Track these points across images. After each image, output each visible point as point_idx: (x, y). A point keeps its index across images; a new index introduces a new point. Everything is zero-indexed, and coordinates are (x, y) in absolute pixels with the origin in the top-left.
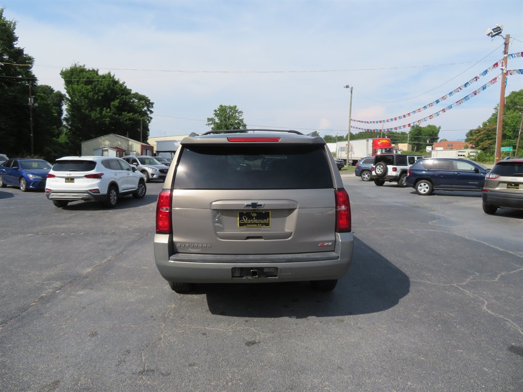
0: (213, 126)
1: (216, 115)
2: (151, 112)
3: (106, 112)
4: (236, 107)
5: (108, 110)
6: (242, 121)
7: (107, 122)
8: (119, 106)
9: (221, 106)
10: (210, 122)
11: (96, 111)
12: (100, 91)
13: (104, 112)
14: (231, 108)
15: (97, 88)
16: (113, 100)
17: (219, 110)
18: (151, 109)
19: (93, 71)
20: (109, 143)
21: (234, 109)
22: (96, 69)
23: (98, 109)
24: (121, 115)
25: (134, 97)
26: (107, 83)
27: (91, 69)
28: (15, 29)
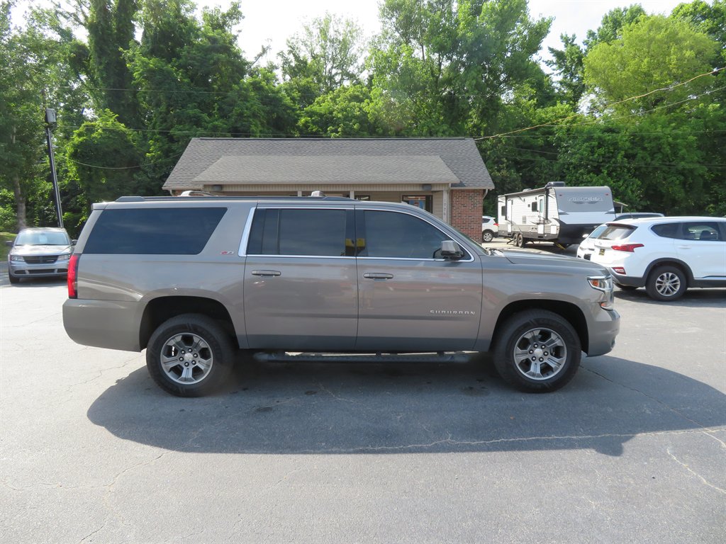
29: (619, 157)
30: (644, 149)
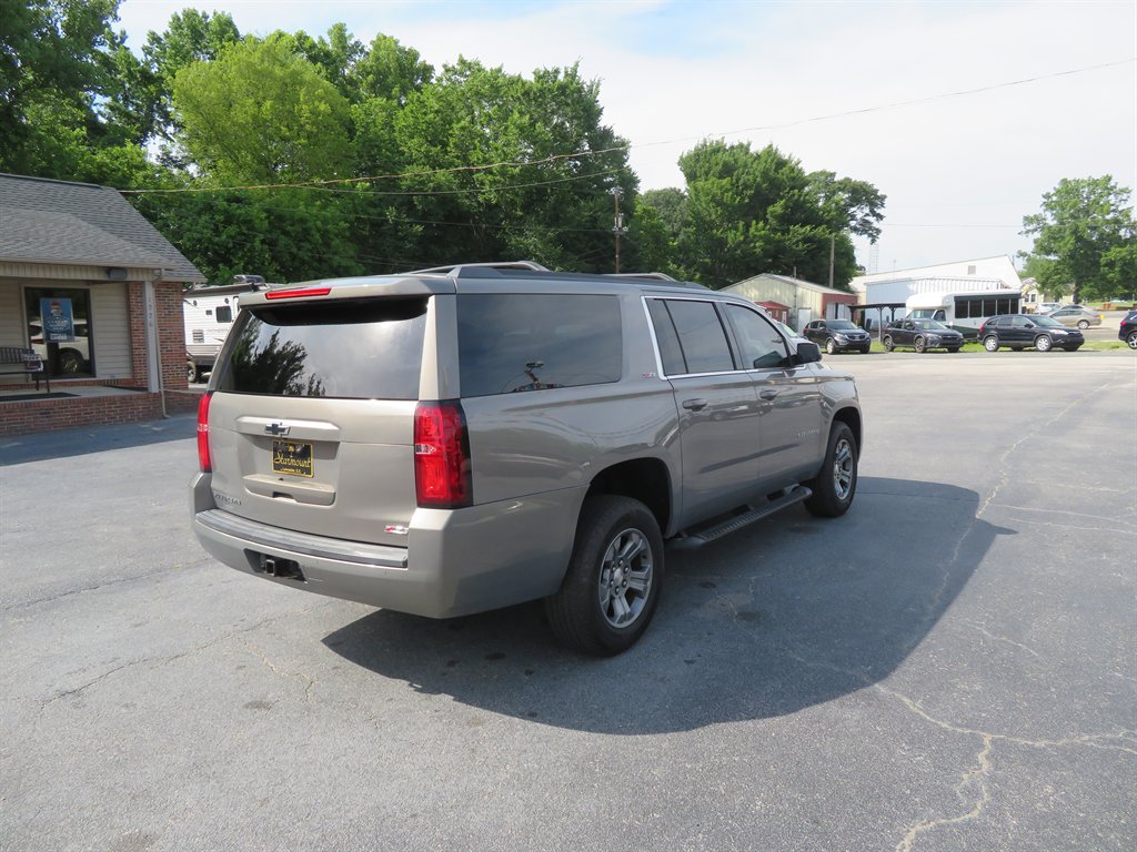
0: (1037, 235)
1: (1049, 206)
2: (880, 217)
3: (757, 229)
4: (1110, 179)
5: (761, 224)
6: (1126, 213)
7: (758, 250)
8: (784, 214)
9: (1065, 181)
10: (1031, 227)
11: (736, 229)
12: (746, 187)
13: (752, 230)
14: (1094, 183)
15: (741, 182)
16: (773, 202)
17: (1058, 192)
18: (878, 211)
19: (741, 146)
20: (757, 293)
21: (1105, 186)
22: (745, 143)
23: (741, 224)
24: (788, 231)
25: (840, 189)
26: (761, 167)
27: (736, 144)
28: (597, 94)
29: (257, 243)
30: (286, 233)
